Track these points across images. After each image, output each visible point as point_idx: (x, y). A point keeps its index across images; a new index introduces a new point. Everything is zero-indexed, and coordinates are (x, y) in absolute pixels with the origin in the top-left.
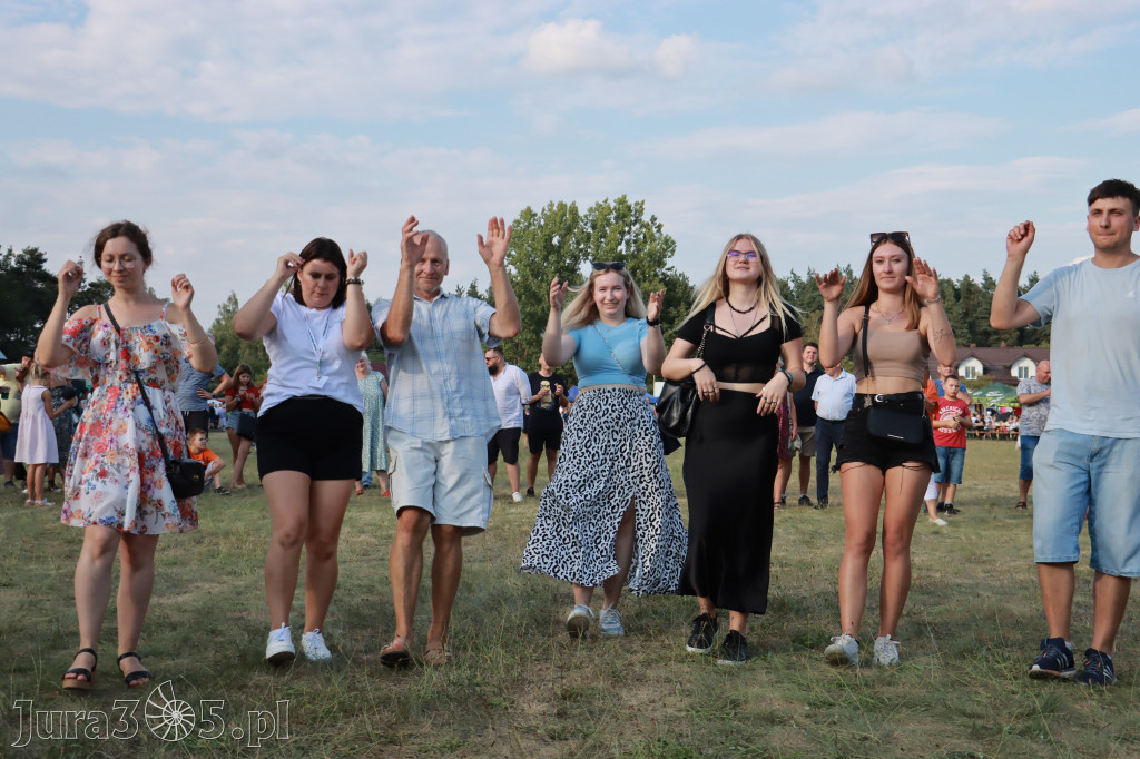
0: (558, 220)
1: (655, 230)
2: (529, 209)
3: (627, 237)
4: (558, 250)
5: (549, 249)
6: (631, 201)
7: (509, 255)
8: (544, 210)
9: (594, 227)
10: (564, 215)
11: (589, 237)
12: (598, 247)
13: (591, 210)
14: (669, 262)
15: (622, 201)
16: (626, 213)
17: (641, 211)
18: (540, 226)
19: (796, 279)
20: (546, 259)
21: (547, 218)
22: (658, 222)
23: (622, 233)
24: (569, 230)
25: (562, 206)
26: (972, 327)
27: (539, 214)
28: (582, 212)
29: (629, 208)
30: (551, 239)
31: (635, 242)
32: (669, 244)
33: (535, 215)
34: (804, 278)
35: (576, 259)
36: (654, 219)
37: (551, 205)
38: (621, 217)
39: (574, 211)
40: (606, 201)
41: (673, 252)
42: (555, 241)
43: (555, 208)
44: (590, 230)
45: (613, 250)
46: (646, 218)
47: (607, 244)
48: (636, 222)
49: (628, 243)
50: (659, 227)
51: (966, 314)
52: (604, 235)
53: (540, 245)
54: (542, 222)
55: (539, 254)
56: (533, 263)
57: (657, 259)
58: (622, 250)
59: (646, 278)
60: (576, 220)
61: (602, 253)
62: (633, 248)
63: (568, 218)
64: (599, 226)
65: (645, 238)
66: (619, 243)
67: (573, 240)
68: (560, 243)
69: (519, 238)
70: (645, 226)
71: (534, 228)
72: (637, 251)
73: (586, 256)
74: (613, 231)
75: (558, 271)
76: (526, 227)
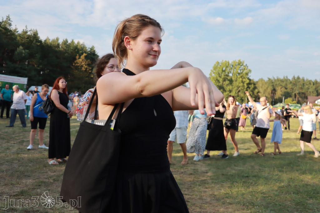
0: (225, 64)
1: (246, 67)
2: (218, 62)
3: (240, 69)
4: (225, 71)
5: (223, 71)
6: (241, 61)
7: (213, 72)
8: (221, 62)
9: (233, 66)
10: (226, 64)
11: (232, 68)
12: (234, 70)
13: (232, 62)
14: (250, 74)
15: (239, 61)
16: (240, 64)
17: (244, 62)
18: (220, 66)
19: (274, 78)
20: (222, 73)
21: (222, 64)
22: (247, 65)
23: (239, 68)
24: (227, 67)
25: (226, 61)
27: (220, 63)
28: (230, 63)
29: (241, 62)
30: (223, 68)
31: (242, 70)
32: (250, 71)
33: (219, 63)
34: (276, 78)
35: (228, 73)
36: (246, 65)
37: (223, 61)
38: (239, 64)
39: (229, 63)
40: (236, 60)
41: (251, 72)
42: (224, 69)
43: (224, 61)
44: (232, 67)
45: (237, 72)
46: (245, 64)
47: (236, 70)
48: (242, 65)
49: (240, 70)
50: (247, 67)
52: (235, 68)
53: (221, 70)
55: (220, 72)
56: (219, 74)
57: (247, 74)
58: (239, 71)
59: (244, 78)
60: (229, 64)
61: (235, 72)
62: (242, 71)
63: (227, 64)
64: (234, 66)
65: (244, 69)
66: (238, 70)
67: (228, 69)
68: (225, 69)
69: (215, 68)
70: (244, 66)
71: (219, 66)
72: (243, 72)
73: (231, 72)
74: (237, 67)
75: (224, 76)
76: (217, 66)
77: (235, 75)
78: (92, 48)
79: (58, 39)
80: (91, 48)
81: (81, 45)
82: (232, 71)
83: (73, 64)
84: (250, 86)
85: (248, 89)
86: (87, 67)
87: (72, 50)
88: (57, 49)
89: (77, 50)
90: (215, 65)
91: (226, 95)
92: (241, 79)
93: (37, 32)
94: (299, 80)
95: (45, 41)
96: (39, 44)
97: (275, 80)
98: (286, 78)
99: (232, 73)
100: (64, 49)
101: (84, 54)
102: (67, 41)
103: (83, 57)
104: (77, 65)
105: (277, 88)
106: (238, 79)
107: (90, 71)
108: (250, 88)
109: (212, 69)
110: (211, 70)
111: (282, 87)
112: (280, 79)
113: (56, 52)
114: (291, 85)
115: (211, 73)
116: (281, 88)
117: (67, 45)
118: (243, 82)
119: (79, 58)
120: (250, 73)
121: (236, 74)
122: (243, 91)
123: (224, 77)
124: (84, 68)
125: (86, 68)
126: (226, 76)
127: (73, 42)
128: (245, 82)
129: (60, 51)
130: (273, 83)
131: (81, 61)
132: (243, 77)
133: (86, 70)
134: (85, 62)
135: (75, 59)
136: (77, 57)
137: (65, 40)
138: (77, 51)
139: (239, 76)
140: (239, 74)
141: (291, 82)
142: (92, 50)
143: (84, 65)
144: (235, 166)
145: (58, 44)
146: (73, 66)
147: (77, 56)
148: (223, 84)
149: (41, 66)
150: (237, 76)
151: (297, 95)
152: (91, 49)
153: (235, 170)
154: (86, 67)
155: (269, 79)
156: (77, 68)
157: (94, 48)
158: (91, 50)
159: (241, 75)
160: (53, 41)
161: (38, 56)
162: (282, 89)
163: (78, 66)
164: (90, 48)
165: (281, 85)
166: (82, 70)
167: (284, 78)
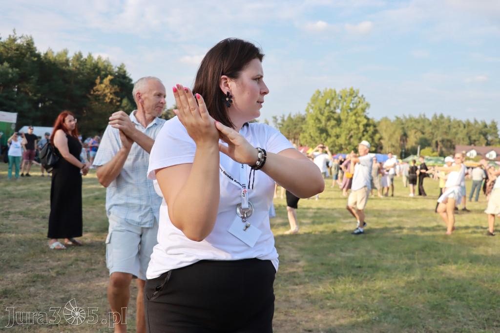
0: (329, 94)
1: (363, 99)
2: (318, 90)
3: (353, 102)
4: (329, 105)
5: (326, 105)
6: (355, 89)
7: (311, 106)
9: (341, 97)
10: (331, 93)
11: (340, 101)
12: (343, 104)
13: (341, 92)
14: (367, 111)
15: (351, 89)
16: (353, 94)
17: (358, 92)
18: (322, 97)
19: (405, 117)
20: (325, 108)
21: (325, 94)
22: (364, 97)
23: (352, 100)
24: (333, 99)
25: (331, 90)
26: (470, 138)
27: (322, 92)
28: (338, 92)
29: (354, 92)
30: (326, 101)
31: (356, 103)
32: (368, 105)
33: (320, 92)
34: (408, 117)
35: (335, 108)
36: (362, 96)
37: (326, 89)
38: (351, 95)
39: (335, 92)
41: (369, 107)
42: (328, 102)
43: (328, 90)
44: (340, 99)
45: (348, 106)
46: (360, 95)
47: (347, 103)
48: (355, 97)
49: (353, 104)
50: (364, 99)
51: (467, 134)
52: (345, 101)
53: (323, 103)
54: (323, 95)
55: (323, 106)
56: (320, 110)
57: (363, 110)
58: (351, 106)
59: (359, 116)
60: (335, 95)
61: (344, 107)
62: (355, 105)
63: (333, 94)
64: (343, 97)
65: (359, 102)
66: (350, 103)
67: (335, 102)
68: (330, 102)
69: (314, 100)
70: (359, 98)
71: (320, 97)
72: (357, 107)
73: (338, 107)
74: (348, 99)
75: (329, 112)
76: (318, 97)
77: (345, 112)
78: (121, 66)
79: (66, 52)
80: (119, 66)
81: (104, 62)
82: (340, 105)
83: (90, 92)
84: (368, 128)
85: (365, 133)
86: (114, 97)
87: (90, 69)
88: (66, 67)
89: (96, 70)
90: (314, 95)
91: (331, 142)
92: (354, 118)
93: (32, 39)
94: (442, 121)
95: (46, 54)
96: (36, 59)
97: (407, 121)
98: (423, 117)
99: (340, 108)
100: (76, 68)
101: (110, 77)
102: (80, 55)
103: (106, 81)
104: (97, 94)
105: (409, 133)
106: (349, 118)
107: (118, 104)
108: (367, 132)
109: (310, 102)
110: (309, 104)
111: (416, 130)
112: (414, 118)
113: (64, 72)
114: (430, 127)
115: (308, 108)
116: (415, 133)
117: (81, 62)
118: (357, 122)
119: (101, 83)
120: (367, 108)
121: (346, 110)
122: (357, 136)
123: (329, 114)
124: (109, 98)
125: (112, 99)
126: (331, 114)
127: (90, 56)
128: (360, 122)
129: (70, 71)
130: (403, 124)
131: (104, 87)
132: (357, 115)
133: (111, 102)
134: (111, 90)
135: (94, 84)
136: (98, 81)
137: (77, 53)
138: (98, 71)
139: (351, 114)
140: (351, 109)
141: (430, 124)
142: (121, 71)
143: (109, 94)
144: (342, 251)
145: (67, 61)
146: (91, 95)
147: (96, 79)
148: (326, 125)
149: (39, 95)
150: (348, 113)
151: (439, 143)
152: (120, 69)
153: (341, 257)
154: (111, 97)
155: (398, 118)
156: (97, 98)
157: (125, 66)
158: (119, 71)
159: (354, 111)
160: (59, 55)
161: (34, 78)
162: (417, 134)
163: (98, 96)
164: (118, 68)
165: (415, 128)
166: (105, 101)
167: (420, 116)
